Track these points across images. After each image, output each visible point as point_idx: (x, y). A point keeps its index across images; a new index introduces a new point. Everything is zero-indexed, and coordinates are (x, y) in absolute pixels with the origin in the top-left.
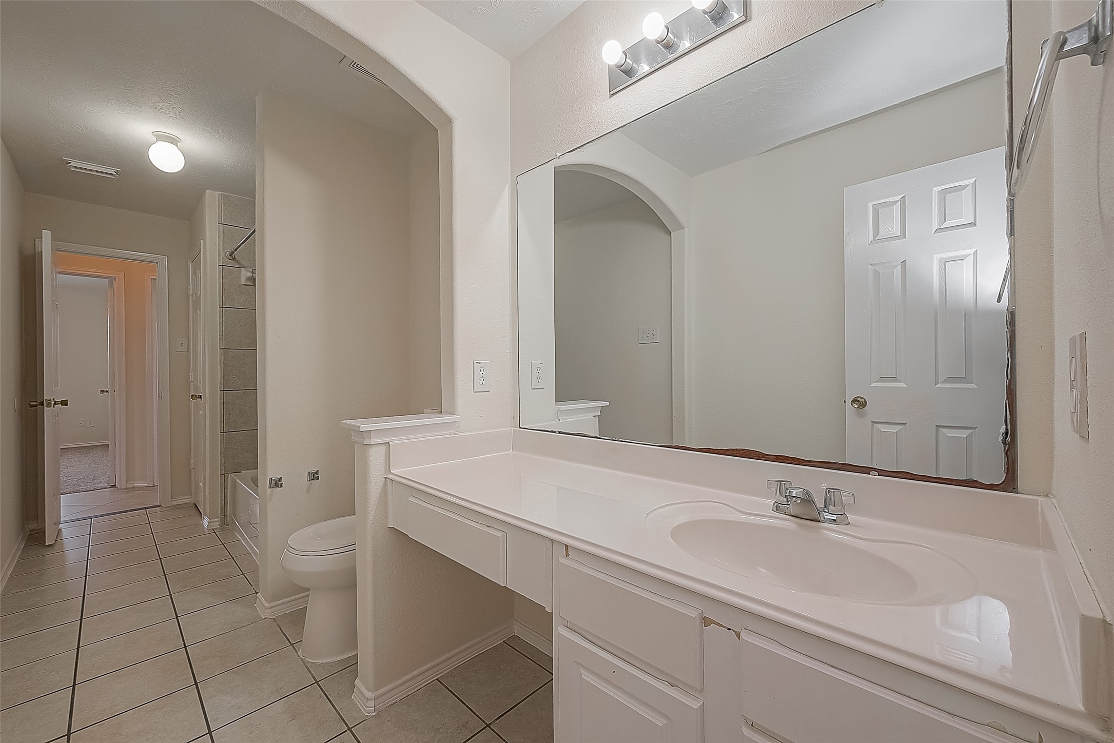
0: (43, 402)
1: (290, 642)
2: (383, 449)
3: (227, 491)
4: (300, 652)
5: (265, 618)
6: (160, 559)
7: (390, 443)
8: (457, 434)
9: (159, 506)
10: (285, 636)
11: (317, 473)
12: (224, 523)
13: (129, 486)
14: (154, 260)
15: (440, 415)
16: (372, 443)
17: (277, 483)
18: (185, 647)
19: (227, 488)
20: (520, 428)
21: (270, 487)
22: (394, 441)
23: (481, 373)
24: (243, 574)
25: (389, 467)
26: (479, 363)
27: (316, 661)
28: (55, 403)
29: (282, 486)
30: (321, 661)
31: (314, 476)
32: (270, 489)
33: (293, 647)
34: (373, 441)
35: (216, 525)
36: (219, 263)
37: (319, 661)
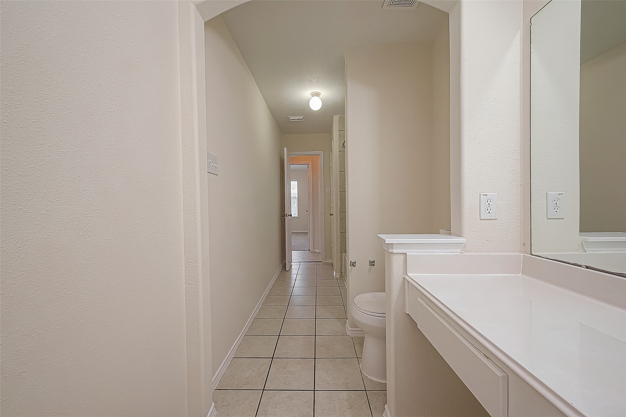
0: (285, 215)
1: (357, 357)
2: (402, 257)
3: (342, 261)
4: (360, 365)
5: (348, 335)
6: (316, 287)
7: (407, 253)
8: (463, 253)
9: (321, 262)
10: (355, 351)
11: (374, 262)
12: (341, 276)
13: (314, 251)
14: (319, 154)
15: (449, 236)
16: (394, 252)
17: (353, 264)
18: (315, 336)
19: (342, 260)
20: (532, 254)
21: (350, 266)
22: (410, 253)
23: (488, 204)
24: (344, 306)
25: (406, 270)
26: (486, 195)
27: (368, 376)
28: (288, 216)
29: (355, 267)
30: (370, 377)
31: (372, 263)
32: (351, 267)
33: (358, 359)
34: (395, 251)
35: (338, 276)
36: (339, 150)
37: (369, 377)
